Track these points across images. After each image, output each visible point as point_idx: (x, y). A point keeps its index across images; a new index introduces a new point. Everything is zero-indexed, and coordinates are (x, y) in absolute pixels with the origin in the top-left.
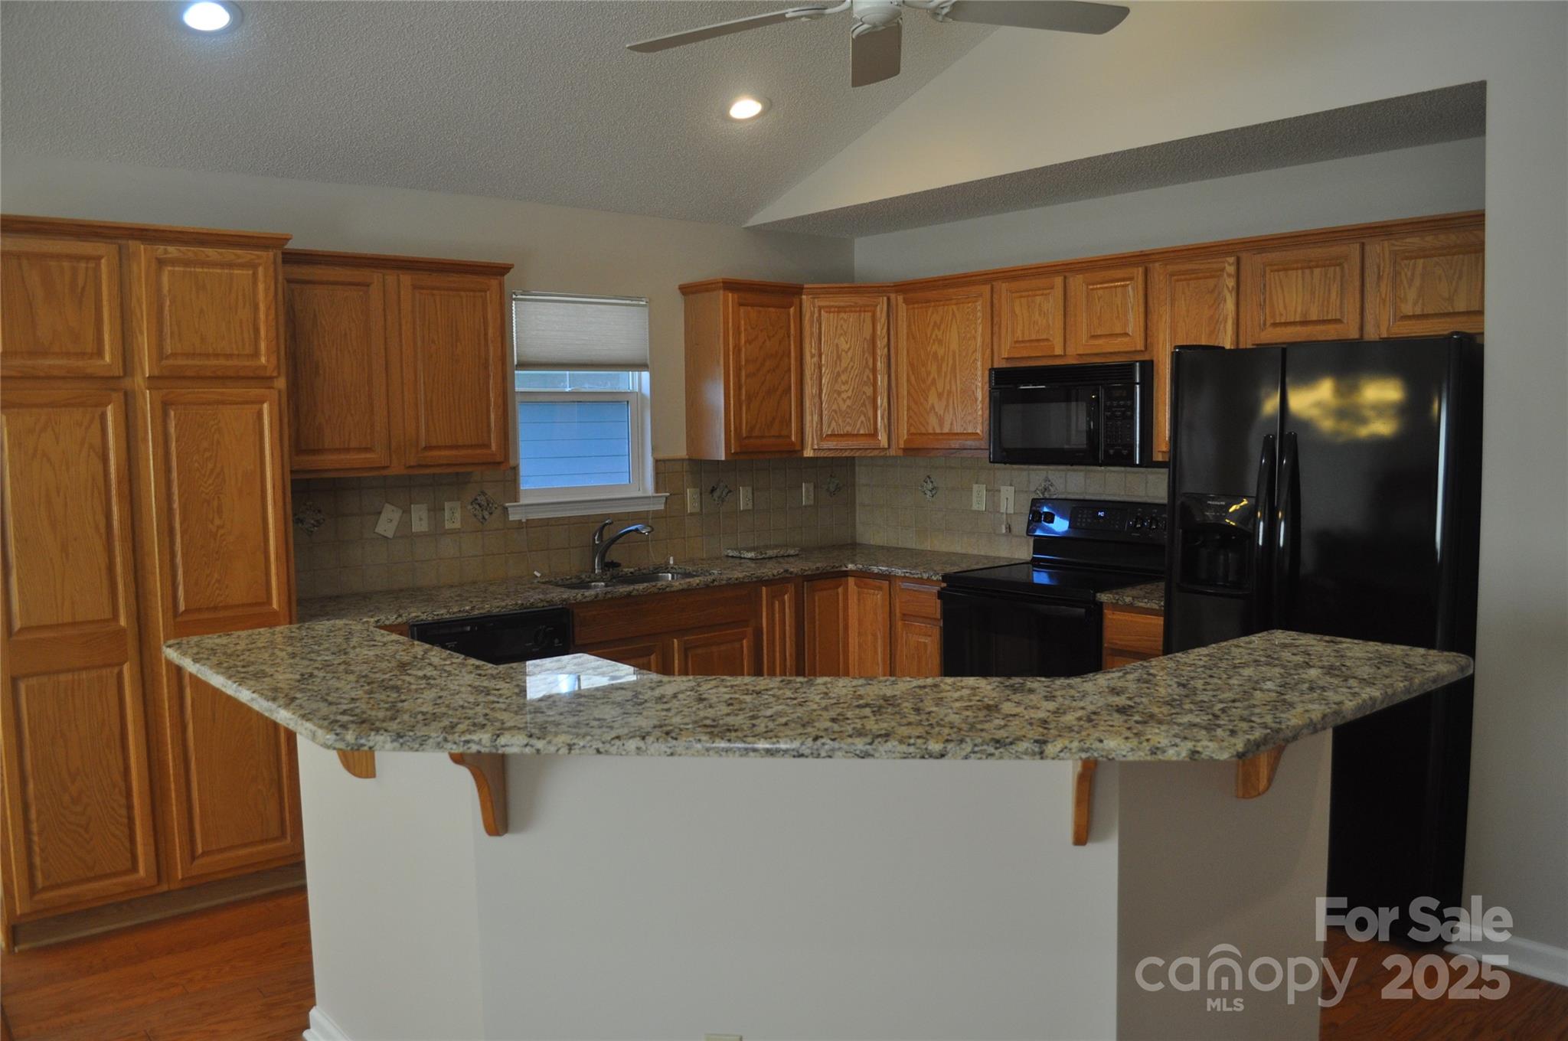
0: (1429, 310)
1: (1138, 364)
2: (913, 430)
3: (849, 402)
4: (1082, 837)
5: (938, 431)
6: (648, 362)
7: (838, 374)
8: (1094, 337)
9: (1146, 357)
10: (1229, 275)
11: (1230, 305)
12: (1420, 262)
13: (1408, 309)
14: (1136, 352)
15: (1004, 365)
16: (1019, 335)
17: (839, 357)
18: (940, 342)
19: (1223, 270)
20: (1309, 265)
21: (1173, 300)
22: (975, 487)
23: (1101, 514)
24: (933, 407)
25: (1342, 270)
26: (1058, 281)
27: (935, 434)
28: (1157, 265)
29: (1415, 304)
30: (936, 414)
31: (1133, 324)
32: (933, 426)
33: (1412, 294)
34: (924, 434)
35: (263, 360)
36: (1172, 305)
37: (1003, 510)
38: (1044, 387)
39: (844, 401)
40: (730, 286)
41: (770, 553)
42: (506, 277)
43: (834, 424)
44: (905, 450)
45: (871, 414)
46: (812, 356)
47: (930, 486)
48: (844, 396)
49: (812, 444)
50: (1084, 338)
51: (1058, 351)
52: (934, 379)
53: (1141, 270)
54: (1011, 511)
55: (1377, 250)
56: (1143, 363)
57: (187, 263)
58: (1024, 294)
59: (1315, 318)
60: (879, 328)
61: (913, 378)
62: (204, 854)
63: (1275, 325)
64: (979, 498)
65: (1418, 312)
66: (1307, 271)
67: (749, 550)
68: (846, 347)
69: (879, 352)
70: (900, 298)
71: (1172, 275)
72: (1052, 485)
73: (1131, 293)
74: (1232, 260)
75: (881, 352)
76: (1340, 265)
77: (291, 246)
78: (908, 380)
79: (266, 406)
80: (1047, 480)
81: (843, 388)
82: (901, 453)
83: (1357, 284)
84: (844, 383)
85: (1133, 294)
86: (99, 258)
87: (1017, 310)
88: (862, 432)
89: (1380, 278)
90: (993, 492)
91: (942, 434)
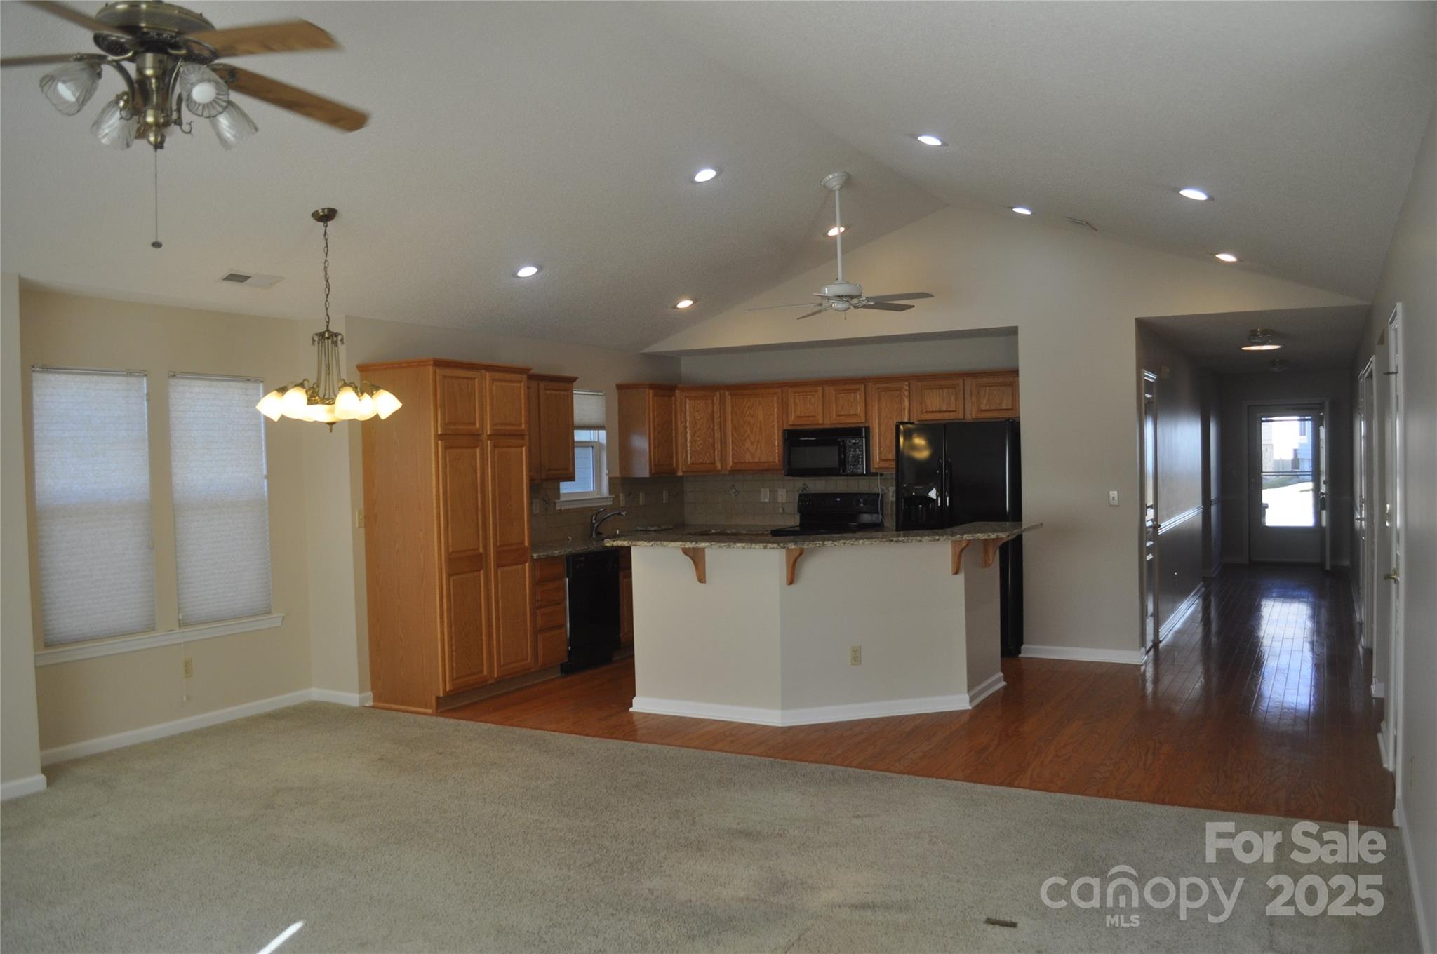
0: (992, 408)
1: (864, 429)
2: (735, 461)
3: (701, 447)
4: (957, 572)
5: (751, 461)
6: (605, 425)
7: (695, 432)
8: (839, 416)
9: (866, 425)
10: (906, 390)
11: (906, 403)
12: (988, 388)
13: (983, 407)
14: (861, 423)
15: (789, 428)
16: (798, 413)
17: (696, 423)
18: (752, 416)
19: (903, 387)
20: (941, 387)
21: (879, 400)
22: (762, 490)
23: (838, 499)
24: (748, 449)
25: (956, 391)
26: (820, 388)
27: (749, 462)
28: (870, 384)
29: (986, 405)
30: (750, 452)
31: (860, 409)
32: (748, 458)
33: (985, 401)
34: (742, 463)
35: (523, 426)
36: (879, 404)
37: (780, 500)
38: (814, 439)
39: (698, 446)
40: (652, 386)
41: (663, 527)
42: (574, 384)
43: (693, 458)
44: (730, 471)
45: (712, 452)
46: (682, 423)
47: (734, 491)
48: (699, 443)
49: (682, 468)
50: (834, 417)
51: (821, 422)
52: (748, 435)
53: (863, 386)
54: (784, 501)
55: (969, 382)
56: (866, 428)
57: (500, 381)
58: (801, 394)
59: (944, 409)
60: (715, 408)
61: (735, 435)
62: (504, 665)
63: (927, 412)
64: (766, 496)
65: (987, 408)
66: (941, 390)
67: (652, 526)
68: (699, 418)
69: (716, 420)
70: (727, 393)
71: (878, 389)
72: (807, 487)
73: (858, 396)
74: (907, 383)
75: (717, 420)
76: (955, 388)
77: (531, 372)
78: (732, 435)
79: (524, 448)
80: (804, 485)
81: (698, 439)
82: (727, 473)
83: (962, 396)
84: (699, 437)
85: (859, 396)
86: (474, 379)
87: (797, 401)
88: (708, 462)
89: (971, 394)
90: (773, 492)
91: (754, 462)
